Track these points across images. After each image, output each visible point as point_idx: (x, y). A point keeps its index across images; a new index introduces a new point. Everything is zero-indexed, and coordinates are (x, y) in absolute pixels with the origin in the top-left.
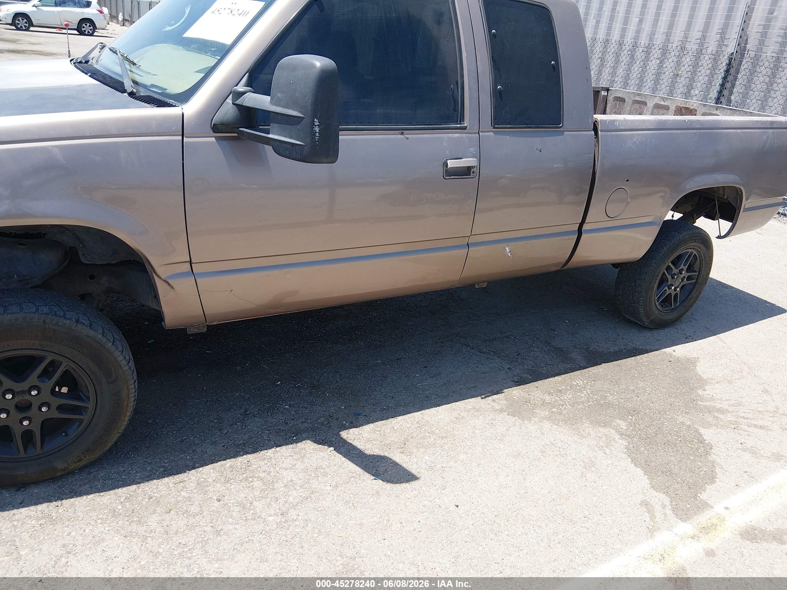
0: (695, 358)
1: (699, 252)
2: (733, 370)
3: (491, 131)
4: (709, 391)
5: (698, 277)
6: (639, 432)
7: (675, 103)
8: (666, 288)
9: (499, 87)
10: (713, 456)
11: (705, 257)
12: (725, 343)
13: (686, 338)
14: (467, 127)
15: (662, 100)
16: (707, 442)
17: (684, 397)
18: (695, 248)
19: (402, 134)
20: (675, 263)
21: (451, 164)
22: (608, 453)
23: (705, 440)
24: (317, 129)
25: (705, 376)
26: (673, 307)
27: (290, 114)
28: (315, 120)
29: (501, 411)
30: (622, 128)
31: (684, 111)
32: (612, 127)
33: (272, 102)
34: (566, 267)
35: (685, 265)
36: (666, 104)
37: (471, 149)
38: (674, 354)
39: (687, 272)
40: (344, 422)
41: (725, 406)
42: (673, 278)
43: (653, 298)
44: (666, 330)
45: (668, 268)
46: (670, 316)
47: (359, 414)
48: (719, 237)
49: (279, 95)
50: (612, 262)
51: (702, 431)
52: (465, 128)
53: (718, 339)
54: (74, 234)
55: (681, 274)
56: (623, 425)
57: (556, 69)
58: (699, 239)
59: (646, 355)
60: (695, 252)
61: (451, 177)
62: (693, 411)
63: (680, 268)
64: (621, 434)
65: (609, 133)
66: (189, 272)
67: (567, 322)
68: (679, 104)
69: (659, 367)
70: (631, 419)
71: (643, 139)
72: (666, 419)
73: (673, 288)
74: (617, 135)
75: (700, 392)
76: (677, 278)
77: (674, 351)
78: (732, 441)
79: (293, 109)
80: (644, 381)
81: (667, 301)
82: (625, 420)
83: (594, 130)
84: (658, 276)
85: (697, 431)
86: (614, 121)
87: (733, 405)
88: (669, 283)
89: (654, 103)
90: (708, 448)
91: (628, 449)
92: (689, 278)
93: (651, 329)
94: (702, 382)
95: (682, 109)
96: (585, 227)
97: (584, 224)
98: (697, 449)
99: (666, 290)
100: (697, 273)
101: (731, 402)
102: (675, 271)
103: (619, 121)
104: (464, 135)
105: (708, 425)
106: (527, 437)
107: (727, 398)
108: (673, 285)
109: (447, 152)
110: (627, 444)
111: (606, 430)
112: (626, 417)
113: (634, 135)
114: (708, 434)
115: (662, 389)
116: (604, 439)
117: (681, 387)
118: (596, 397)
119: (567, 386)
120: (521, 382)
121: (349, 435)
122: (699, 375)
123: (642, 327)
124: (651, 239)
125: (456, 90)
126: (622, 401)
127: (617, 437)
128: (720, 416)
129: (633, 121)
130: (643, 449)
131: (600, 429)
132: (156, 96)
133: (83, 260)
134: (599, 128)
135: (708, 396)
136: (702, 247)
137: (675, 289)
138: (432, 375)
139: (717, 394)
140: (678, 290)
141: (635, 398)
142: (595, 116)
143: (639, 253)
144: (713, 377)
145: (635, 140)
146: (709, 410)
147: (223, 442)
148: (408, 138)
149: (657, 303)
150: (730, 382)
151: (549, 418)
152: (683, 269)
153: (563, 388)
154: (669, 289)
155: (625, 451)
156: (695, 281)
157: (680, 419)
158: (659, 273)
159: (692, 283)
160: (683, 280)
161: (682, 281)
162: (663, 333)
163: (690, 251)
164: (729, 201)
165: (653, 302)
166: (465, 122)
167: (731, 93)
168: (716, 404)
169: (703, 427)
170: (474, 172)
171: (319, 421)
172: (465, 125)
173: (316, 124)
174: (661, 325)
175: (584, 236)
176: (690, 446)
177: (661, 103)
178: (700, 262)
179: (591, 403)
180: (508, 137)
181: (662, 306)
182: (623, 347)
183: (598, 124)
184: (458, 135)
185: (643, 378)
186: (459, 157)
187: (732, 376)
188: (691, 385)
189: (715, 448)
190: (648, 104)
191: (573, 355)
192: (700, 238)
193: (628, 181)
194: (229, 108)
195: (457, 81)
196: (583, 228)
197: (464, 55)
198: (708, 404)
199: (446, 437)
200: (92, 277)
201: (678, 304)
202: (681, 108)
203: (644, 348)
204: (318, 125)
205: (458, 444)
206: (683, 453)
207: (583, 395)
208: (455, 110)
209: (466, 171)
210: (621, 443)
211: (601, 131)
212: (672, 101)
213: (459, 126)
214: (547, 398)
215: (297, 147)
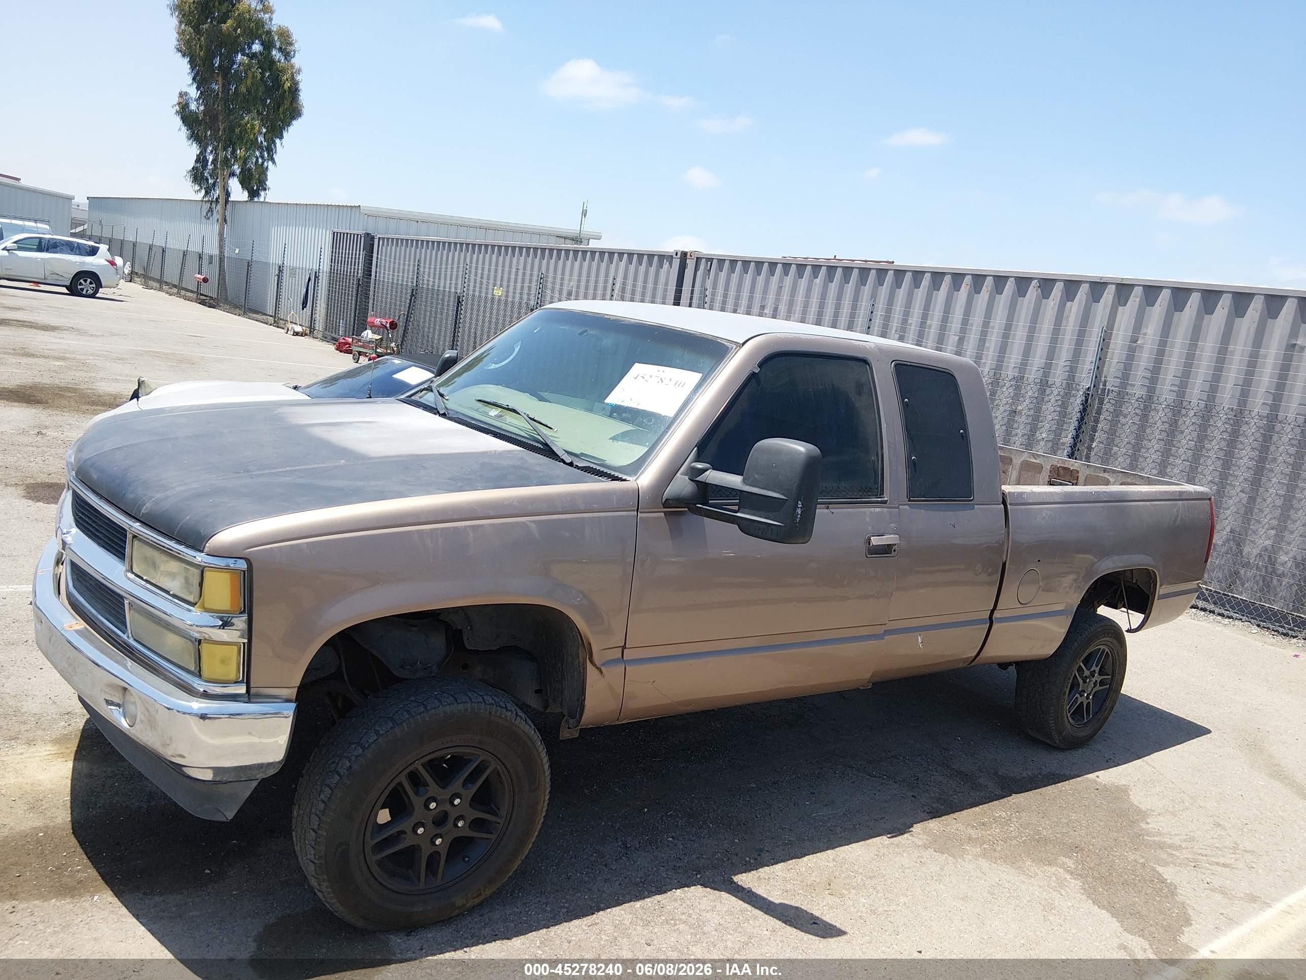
0: (1124, 785)
1: (1112, 650)
2: (1172, 800)
3: (907, 505)
4: (1152, 824)
5: (1111, 683)
6: (1090, 871)
7: (1050, 461)
8: (1077, 695)
9: (913, 458)
10: (1180, 896)
11: (1118, 656)
12: (1154, 767)
13: (1107, 761)
14: (887, 501)
15: (1032, 457)
16: (1169, 881)
17: (1127, 831)
18: (1108, 644)
19: (828, 508)
20: (1087, 661)
21: (875, 541)
22: (1064, 894)
23: (1166, 880)
24: (799, 511)
25: (1143, 807)
26: (1086, 721)
27: (771, 495)
28: (799, 503)
29: (926, 847)
30: (1031, 501)
31: (1062, 472)
32: (1021, 501)
33: (745, 481)
34: (973, 664)
35: (1097, 666)
36: (1037, 461)
37: (892, 525)
38: (1099, 780)
39: (1099, 674)
40: (748, 859)
41: (1176, 841)
42: (1085, 682)
43: (1065, 706)
44: (1080, 751)
45: (1080, 670)
46: (1083, 733)
47: (761, 850)
48: (1129, 631)
49: (756, 476)
50: (999, 661)
51: (1160, 869)
52: (885, 502)
53: (1145, 763)
54: (466, 614)
55: (1093, 677)
56: (1070, 863)
57: (965, 438)
58: (1112, 633)
59: (1067, 782)
60: (1107, 650)
61: (873, 556)
62: (1142, 847)
63: (1092, 670)
64: (1072, 873)
65: (1018, 507)
66: (619, 659)
67: (959, 739)
68: (1055, 463)
69: (1086, 796)
70: (1077, 857)
71: (1052, 513)
72: (1115, 856)
73: (1086, 695)
74: (1026, 509)
75: (1143, 825)
76: (1090, 682)
77: (1098, 777)
78: (1196, 880)
79: (774, 491)
80: (1076, 812)
81: (1078, 713)
82: (1070, 857)
83: (1003, 503)
84: (1069, 679)
85: (1154, 870)
86: (1022, 493)
87: (1185, 841)
88: (1080, 689)
89: (1021, 460)
90: (1172, 891)
91: (1085, 889)
92: (1102, 683)
93: (1063, 750)
94: (1143, 815)
95: (1060, 469)
96: (997, 615)
97: (996, 611)
98: (1161, 890)
99: (1077, 697)
100: (1110, 677)
101: (1181, 837)
102: (1087, 673)
103: (1027, 493)
104: (885, 510)
105: (1165, 864)
106: (967, 878)
107: (1176, 832)
108: (1084, 692)
109: (870, 528)
110: (1081, 884)
111: (1053, 869)
112: (1070, 854)
113: (1042, 509)
114: (1168, 873)
115: (1099, 822)
116: (1054, 878)
117: (1120, 820)
118: (1027, 831)
119: (990, 818)
120: (935, 814)
121: (744, 879)
122: (1135, 805)
123: (1051, 747)
124: (1064, 630)
125: (876, 462)
126: (1058, 836)
127: (1068, 877)
128: (1174, 853)
129: (1040, 493)
130: (1101, 889)
131: (1046, 868)
132: (595, 467)
133: (467, 646)
134: (1008, 502)
135: (1153, 830)
136: (1115, 642)
137: (1087, 698)
138: (824, 803)
139: (1163, 828)
140: (1091, 697)
141: (1072, 833)
142: (1003, 487)
143: (1049, 649)
144: (1153, 809)
145: (1044, 515)
146: (1161, 846)
147: (619, 880)
148: (833, 513)
149: (1069, 715)
150: (1174, 814)
151: (984, 855)
152: (1094, 671)
153: (986, 820)
154: (1081, 696)
155: (1082, 891)
156: (1108, 686)
157: (1131, 857)
158: (1071, 675)
159: (1106, 689)
160: (1095, 684)
161: (1094, 687)
162: (1077, 755)
163: (1102, 647)
164: (1138, 586)
165: (1065, 714)
166: (884, 496)
167: (1092, 440)
168: (1166, 840)
169: (1159, 865)
170: (895, 551)
171: (717, 857)
172: (886, 499)
173: (800, 506)
174: (1074, 744)
175: (995, 626)
176: (1151, 886)
177: (1031, 460)
178: (1113, 659)
179: (1025, 838)
180: (923, 511)
181: (1073, 719)
182: (1036, 773)
183: (1006, 496)
184: (878, 510)
185: (1072, 809)
186: (881, 533)
187: (1174, 807)
188: (1131, 818)
189: (1180, 888)
190: (1014, 461)
191: (982, 781)
192: (1112, 631)
193: (1039, 561)
194: (686, 484)
195: (878, 453)
196: (994, 616)
197: (884, 425)
198: (1156, 839)
199: (874, 877)
200: (465, 666)
201: (1091, 716)
202: (1058, 468)
203: (1062, 773)
204: (801, 508)
205: (892, 885)
206: (1146, 894)
207: (1012, 829)
208: (876, 482)
209: (886, 550)
210: (1075, 884)
211: (1010, 504)
212: (1045, 459)
213: (880, 499)
214: (972, 832)
215: (773, 527)
